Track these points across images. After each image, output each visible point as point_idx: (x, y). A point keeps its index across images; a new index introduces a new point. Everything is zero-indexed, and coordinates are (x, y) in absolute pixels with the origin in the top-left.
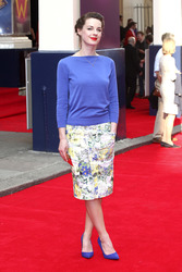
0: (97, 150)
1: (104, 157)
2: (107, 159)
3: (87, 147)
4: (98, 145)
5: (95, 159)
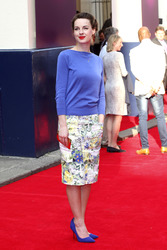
1: (94, 145)
2: (96, 148)
3: (80, 136)
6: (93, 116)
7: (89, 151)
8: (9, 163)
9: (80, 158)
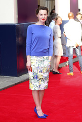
0: (42, 68)
1: (45, 71)
3: (37, 66)
4: (42, 66)
5: (41, 72)
6: (45, 57)
7: (42, 74)
8: (4, 79)
9: (37, 77)
